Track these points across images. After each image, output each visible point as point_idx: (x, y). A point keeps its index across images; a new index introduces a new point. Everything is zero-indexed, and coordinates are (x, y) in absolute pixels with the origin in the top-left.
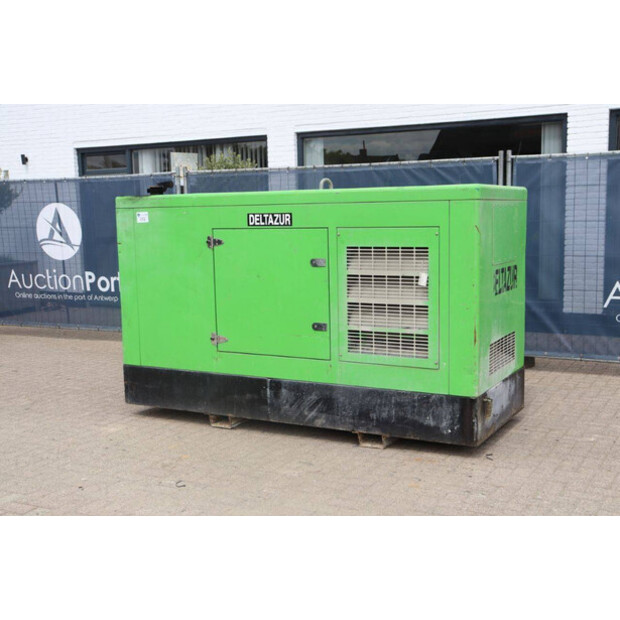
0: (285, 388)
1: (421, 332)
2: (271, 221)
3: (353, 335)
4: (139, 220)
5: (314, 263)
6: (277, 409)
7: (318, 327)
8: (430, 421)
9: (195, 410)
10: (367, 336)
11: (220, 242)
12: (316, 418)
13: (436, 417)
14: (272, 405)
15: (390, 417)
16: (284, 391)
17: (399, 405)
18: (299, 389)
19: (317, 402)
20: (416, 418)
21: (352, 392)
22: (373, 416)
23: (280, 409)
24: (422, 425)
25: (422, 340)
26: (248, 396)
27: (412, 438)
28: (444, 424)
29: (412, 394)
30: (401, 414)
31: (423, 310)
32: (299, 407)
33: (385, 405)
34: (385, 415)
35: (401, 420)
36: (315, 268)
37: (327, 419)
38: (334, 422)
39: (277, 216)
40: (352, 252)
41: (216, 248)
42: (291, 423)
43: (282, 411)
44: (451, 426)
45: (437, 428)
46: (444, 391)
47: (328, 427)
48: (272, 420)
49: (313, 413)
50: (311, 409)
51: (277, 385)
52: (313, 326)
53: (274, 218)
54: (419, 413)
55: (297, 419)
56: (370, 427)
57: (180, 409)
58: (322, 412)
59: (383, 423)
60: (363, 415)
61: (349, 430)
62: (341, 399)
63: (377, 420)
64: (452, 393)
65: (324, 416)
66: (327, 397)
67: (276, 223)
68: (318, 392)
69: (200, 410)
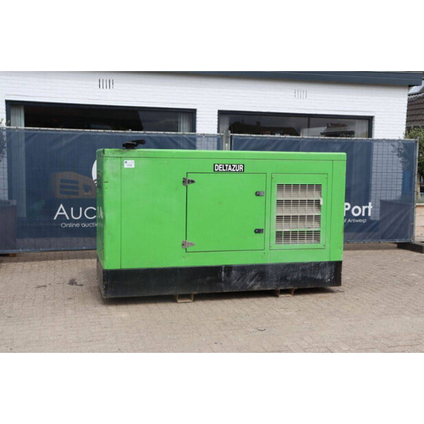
0: (235, 270)
1: (317, 229)
2: (230, 169)
3: (279, 234)
4: (126, 166)
5: (258, 194)
6: (228, 283)
7: (258, 231)
8: (319, 277)
9: (166, 294)
10: (287, 234)
11: (193, 182)
12: (254, 285)
13: (323, 274)
14: (225, 281)
15: (298, 278)
16: (233, 272)
17: (303, 270)
18: (243, 270)
19: (255, 276)
20: (313, 276)
21: (277, 267)
22: (289, 278)
23: (230, 284)
24: (315, 279)
25: (317, 234)
26: (208, 278)
27: (310, 287)
28: (327, 277)
29: (311, 263)
30: (304, 275)
31: (318, 218)
32: (243, 280)
33: (296, 271)
34: (295, 277)
35: (304, 278)
36: (258, 197)
37: (261, 284)
38: (266, 286)
39: (234, 166)
40: (280, 187)
41: (189, 185)
42: (237, 291)
43: (232, 284)
44: (330, 277)
45: (323, 280)
46: (327, 260)
47: (262, 289)
48: (225, 291)
49: (252, 283)
50: (251, 280)
51: (229, 269)
52: (255, 232)
53: (232, 167)
54: (314, 274)
55: (242, 288)
56: (287, 284)
57: (154, 295)
58: (258, 281)
59: (293, 282)
60: (283, 279)
61: (274, 289)
62: (270, 272)
63: (291, 280)
64: (332, 260)
65: (259, 283)
66: (261, 271)
67: (233, 170)
68: (256, 270)
69: (170, 293)
